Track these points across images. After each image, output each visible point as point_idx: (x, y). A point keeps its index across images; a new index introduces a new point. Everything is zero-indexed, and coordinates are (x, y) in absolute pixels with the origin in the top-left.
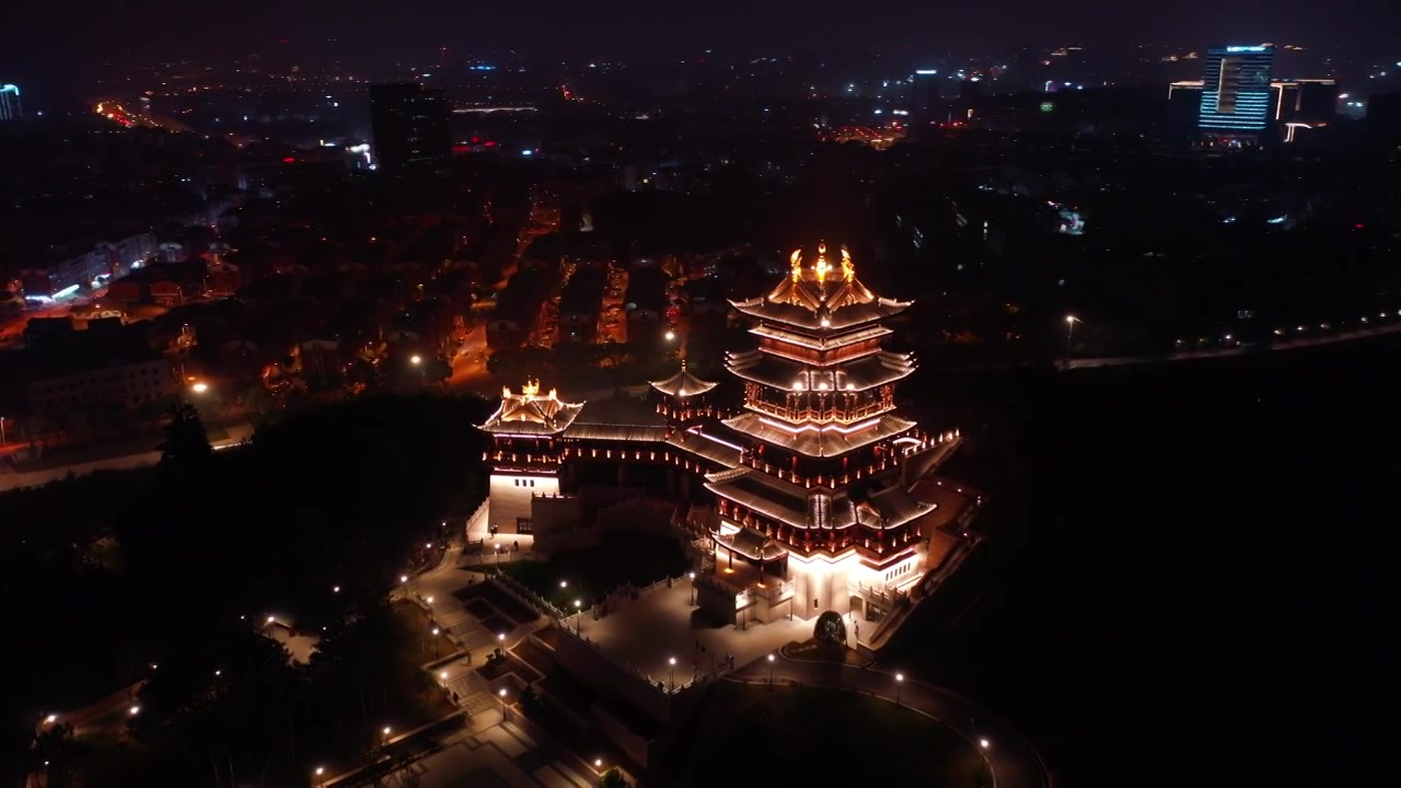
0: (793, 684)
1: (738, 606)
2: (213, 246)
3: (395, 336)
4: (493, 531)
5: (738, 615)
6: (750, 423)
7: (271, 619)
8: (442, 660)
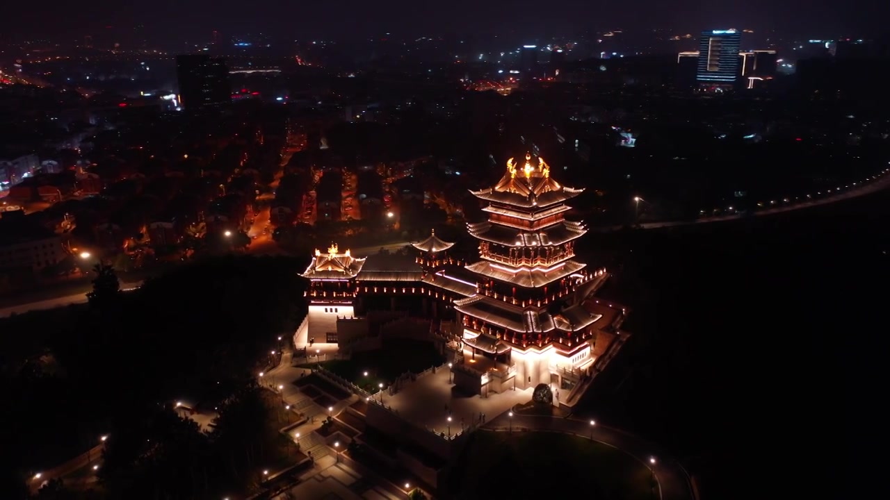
0: (524, 430)
1: (483, 383)
2: (79, 162)
3: (212, 219)
4: (312, 342)
5: (483, 389)
6: (483, 268)
7: (179, 404)
8: (292, 425)
